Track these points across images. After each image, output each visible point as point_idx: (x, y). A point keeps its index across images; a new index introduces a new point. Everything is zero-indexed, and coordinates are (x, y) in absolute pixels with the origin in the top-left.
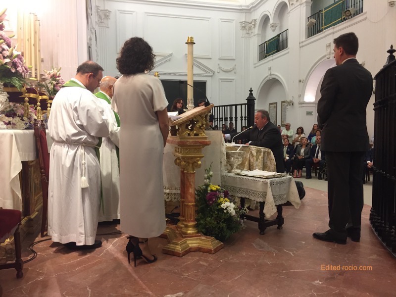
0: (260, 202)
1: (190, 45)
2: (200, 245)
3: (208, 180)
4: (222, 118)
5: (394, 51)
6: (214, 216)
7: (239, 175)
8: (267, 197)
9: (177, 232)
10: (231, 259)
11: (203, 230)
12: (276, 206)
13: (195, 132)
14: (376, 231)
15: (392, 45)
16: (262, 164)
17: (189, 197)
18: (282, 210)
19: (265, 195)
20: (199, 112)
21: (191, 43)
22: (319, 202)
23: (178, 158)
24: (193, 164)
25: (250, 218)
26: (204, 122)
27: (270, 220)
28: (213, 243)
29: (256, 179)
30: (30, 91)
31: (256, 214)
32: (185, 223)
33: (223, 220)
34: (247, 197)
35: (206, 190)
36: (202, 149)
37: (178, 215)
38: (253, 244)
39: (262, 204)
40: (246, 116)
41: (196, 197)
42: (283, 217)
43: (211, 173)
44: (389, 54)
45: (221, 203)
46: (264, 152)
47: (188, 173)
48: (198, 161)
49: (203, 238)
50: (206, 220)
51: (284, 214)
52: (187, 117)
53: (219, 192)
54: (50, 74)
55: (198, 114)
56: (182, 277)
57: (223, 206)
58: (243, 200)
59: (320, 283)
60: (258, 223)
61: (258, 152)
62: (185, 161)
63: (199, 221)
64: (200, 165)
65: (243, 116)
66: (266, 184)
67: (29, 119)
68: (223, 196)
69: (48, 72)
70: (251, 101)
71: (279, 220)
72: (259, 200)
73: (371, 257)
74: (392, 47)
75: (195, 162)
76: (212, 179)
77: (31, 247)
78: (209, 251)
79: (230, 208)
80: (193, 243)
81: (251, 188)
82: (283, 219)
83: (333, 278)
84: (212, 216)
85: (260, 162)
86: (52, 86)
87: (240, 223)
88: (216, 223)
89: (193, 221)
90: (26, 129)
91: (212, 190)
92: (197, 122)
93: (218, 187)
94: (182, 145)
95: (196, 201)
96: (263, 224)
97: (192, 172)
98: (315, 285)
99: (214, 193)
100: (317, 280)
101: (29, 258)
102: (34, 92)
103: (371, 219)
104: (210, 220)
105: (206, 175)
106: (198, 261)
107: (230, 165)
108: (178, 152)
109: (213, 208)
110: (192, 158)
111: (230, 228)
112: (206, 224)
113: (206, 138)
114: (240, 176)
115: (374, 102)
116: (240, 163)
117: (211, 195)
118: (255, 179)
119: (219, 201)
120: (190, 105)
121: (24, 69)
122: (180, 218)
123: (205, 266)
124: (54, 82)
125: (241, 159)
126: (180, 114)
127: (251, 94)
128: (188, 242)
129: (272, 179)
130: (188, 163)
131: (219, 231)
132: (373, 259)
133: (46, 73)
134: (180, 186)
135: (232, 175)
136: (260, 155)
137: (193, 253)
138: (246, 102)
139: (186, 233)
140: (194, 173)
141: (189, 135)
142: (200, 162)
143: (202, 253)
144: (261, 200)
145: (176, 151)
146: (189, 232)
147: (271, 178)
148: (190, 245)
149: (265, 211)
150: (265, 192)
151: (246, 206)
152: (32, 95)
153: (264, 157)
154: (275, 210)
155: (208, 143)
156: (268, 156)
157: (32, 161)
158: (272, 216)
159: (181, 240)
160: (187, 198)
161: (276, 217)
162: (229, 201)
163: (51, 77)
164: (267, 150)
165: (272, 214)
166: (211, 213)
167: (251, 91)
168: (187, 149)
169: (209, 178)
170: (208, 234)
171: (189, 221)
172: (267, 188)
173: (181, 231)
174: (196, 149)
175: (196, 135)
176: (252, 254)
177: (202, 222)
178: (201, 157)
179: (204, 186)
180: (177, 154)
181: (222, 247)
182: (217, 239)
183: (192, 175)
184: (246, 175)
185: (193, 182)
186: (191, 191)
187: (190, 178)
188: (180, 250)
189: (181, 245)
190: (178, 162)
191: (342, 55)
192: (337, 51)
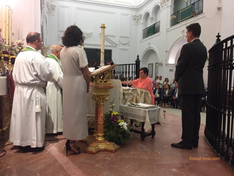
0: (142, 122)
1: (103, 29)
2: (106, 147)
3: (112, 109)
4: (121, 72)
5: (220, 36)
6: (115, 130)
7: (130, 106)
8: (146, 119)
9: (92, 139)
10: (124, 156)
11: (108, 139)
12: (151, 124)
13: (105, 80)
14: (208, 140)
15: (219, 33)
16: (144, 100)
17: (100, 119)
18: (154, 127)
19: (145, 118)
20: (107, 68)
21: (103, 27)
22: (176, 122)
23: (94, 95)
24: (103, 99)
25: (136, 131)
26: (110, 74)
27: (148, 132)
28: (114, 146)
29: (140, 109)
30: (5, 52)
31: (139, 129)
32: (97, 134)
33: (120, 133)
34: (135, 119)
35: (110, 115)
36: (109, 90)
37: (94, 129)
38: (137, 147)
39: (143, 124)
40: (135, 71)
41: (105, 118)
42: (155, 131)
43: (114, 105)
44: (217, 38)
45: (119, 123)
46: (145, 93)
47: (99, 104)
48: (106, 97)
49: (108, 143)
50: (110, 133)
51: (156, 130)
52: (100, 71)
53: (118, 116)
54: (17, 43)
55: (106, 69)
56: (95, 166)
57: (120, 124)
58: (132, 121)
59: (176, 170)
60: (140, 135)
61: (142, 92)
62: (98, 97)
64: (107, 100)
65: (133, 71)
66: (146, 111)
67: (4, 69)
68: (120, 118)
69: (16, 41)
70: (138, 62)
71: (153, 133)
72: (141, 121)
73: (205, 155)
74: (219, 34)
75: (104, 98)
76: (114, 108)
77: (3, 148)
78: (111, 151)
79: (124, 126)
80: (102, 146)
81: (137, 114)
82: (155, 132)
83: (183, 167)
84: (114, 130)
85: (142, 99)
86: (19, 50)
87: (130, 134)
88: (116, 134)
89: (102, 133)
90: (2, 76)
91: (114, 115)
92: (106, 74)
93: (118, 113)
94: (97, 88)
95: (104, 121)
96: (143, 135)
97: (102, 104)
98: (172, 172)
99: (115, 117)
100: (174, 168)
101: (2, 155)
102: (7, 53)
103: (205, 133)
104: (113, 132)
105: (111, 106)
106: (105, 157)
107: (125, 100)
109: (114, 125)
110: (102, 95)
111: (124, 137)
112: (110, 135)
113: (111, 84)
114: (130, 107)
115: (208, 65)
116: (131, 99)
117: (113, 117)
118: (139, 108)
119: (118, 121)
120: (102, 64)
121: (2, 40)
122: (94, 131)
123: (108, 160)
124: (20, 48)
125: (131, 97)
126: (96, 69)
127: (138, 58)
128: (99, 146)
129: (149, 109)
130: (101, 99)
131: (117, 139)
133: (15, 42)
134: (95, 112)
135: (126, 106)
136: (143, 94)
137: (102, 152)
138: (135, 63)
139: (97, 140)
140: (104, 104)
141: (101, 82)
142: (107, 98)
143: (107, 152)
144: (142, 121)
145: (93, 91)
146: (99, 139)
148: (100, 148)
149: (144, 128)
150: (145, 116)
151: (134, 124)
152: (6, 55)
153: (145, 96)
154: (150, 127)
155: (112, 87)
156: (147, 95)
157: (5, 96)
158: (148, 131)
159: (95, 144)
161: (151, 131)
162: (124, 121)
163: (18, 44)
165: (149, 129)
166: (113, 128)
167: (138, 56)
168: (99, 90)
170: (111, 141)
171: (100, 133)
172: (146, 114)
173: (95, 139)
174: (105, 91)
175: (105, 82)
176: (136, 153)
177: (107, 133)
178: (108, 95)
179: (109, 112)
180: (94, 93)
181: (119, 149)
182: (116, 144)
183: (102, 106)
184: (134, 106)
185: (103, 110)
186: (102, 115)
187: (101, 107)
188: (94, 150)
189: (95, 147)
190: (94, 97)
191: (191, 36)
192: (188, 34)
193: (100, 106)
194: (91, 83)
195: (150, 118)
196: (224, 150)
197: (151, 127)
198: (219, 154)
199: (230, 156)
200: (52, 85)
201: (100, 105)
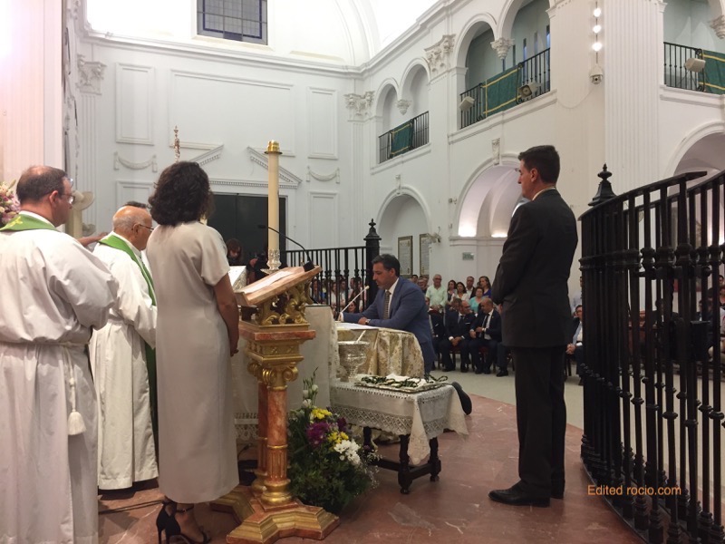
0: (401, 436)
1: (273, 157)
2: (297, 524)
3: (309, 400)
5: (610, 174)
6: (323, 467)
7: (362, 386)
8: (413, 426)
9: (252, 500)
11: (302, 495)
12: (429, 441)
13: (287, 316)
15: (605, 165)
16: (401, 360)
17: (276, 434)
18: (437, 445)
19: (409, 423)
20: (294, 281)
21: (275, 152)
22: (495, 424)
23: (256, 362)
24: (283, 373)
25: (383, 463)
26: (304, 298)
27: (420, 465)
28: (320, 518)
29: (393, 394)
31: (393, 454)
32: (268, 483)
33: (338, 475)
34: (378, 426)
35: (305, 419)
36: (300, 346)
37: (254, 464)
38: (389, 513)
39: (404, 440)
40: (365, 268)
41: (289, 432)
42: (440, 459)
43: (315, 387)
44: (601, 180)
45: (334, 443)
46: (404, 340)
47: (272, 390)
48: (293, 368)
49: (303, 510)
50: (306, 475)
52: (275, 290)
53: (329, 421)
55: (293, 284)
58: (368, 431)
60: (396, 473)
61: (394, 338)
62: (268, 369)
63: (294, 476)
64: (297, 374)
65: (360, 268)
66: (411, 402)
68: (336, 428)
70: (372, 242)
71: (433, 465)
72: (399, 433)
73: (590, 528)
74: (605, 168)
75: (287, 370)
76: (317, 397)
78: (314, 536)
79: (350, 452)
80: (284, 522)
81: (384, 411)
82: (440, 462)
84: (318, 466)
85: (395, 361)
87: (367, 477)
88: (325, 480)
89: (284, 479)
91: (316, 419)
92: (292, 297)
93: (329, 413)
94: (263, 341)
95: (289, 440)
96: (407, 474)
97: (281, 388)
99: (322, 425)
103: (583, 455)
104: (315, 475)
105: (306, 392)
107: (346, 367)
108: (256, 350)
109: (319, 452)
110: (282, 362)
111: (350, 488)
112: (307, 484)
113: (306, 327)
114: (364, 389)
117: (315, 428)
118: (391, 393)
119: (330, 439)
120: (273, 262)
124: (3, 209)
127: (372, 230)
129: (420, 394)
130: (275, 372)
131: (331, 494)
132: (594, 531)
135: (350, 385)
136: (397, 344)
137: (284, 540)
138: (364, 244)
139: (267, 503)
140: (284, 391)
141: (276, 321)
143: (301, 539)
144: (402, 432)
145: (250, 349)
146: (274, 500)
147: (420, 391)
148: (279, 526)
149: (409, 453)
150: (408, 417)
153: (403, 349)
154: (428, 450)
155: (311, 335)
156: (409, 345)
158: (422, 461)
159: (262, 517)
160: (272, 436)
161: (428, 458)
162: (347, 437)
164: (408, 335)
165: (423, 457)
166: (317, 461)
167: (372, 224)
168: (272, 347)
169: (310, 396)
170: (311, 502)
171: (276, 480)
172: (412, 409)
173: (260, 497)
174: (289, 346)
175: (289, 321)
176: (391, 535)
177: (300, 479)
178: (298, 361)
179: (302, 412)
180: (254, 355)
181: (337, 525)
182: (327, 511)
183: (282, 394)
184: (374, 388)
185: (283, 405)
186: (280, 422)
187: (277, 399)
188: (261, 537)
189: (261, 527)
190: (255, 369)
191: (535, 181)
192: (526, 173)
193: (274, 394)
194: (242, 326)
195: (424, 423)
196: (644, 510)
197: (430, 449)
198: (631, 524)
199: (662, 529)
200: (117, 332)
201: (275, 391)
